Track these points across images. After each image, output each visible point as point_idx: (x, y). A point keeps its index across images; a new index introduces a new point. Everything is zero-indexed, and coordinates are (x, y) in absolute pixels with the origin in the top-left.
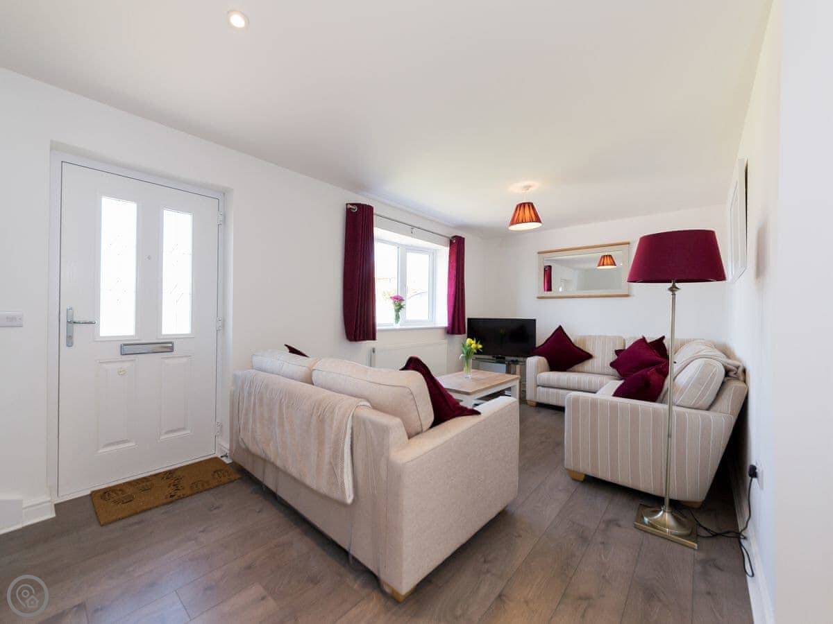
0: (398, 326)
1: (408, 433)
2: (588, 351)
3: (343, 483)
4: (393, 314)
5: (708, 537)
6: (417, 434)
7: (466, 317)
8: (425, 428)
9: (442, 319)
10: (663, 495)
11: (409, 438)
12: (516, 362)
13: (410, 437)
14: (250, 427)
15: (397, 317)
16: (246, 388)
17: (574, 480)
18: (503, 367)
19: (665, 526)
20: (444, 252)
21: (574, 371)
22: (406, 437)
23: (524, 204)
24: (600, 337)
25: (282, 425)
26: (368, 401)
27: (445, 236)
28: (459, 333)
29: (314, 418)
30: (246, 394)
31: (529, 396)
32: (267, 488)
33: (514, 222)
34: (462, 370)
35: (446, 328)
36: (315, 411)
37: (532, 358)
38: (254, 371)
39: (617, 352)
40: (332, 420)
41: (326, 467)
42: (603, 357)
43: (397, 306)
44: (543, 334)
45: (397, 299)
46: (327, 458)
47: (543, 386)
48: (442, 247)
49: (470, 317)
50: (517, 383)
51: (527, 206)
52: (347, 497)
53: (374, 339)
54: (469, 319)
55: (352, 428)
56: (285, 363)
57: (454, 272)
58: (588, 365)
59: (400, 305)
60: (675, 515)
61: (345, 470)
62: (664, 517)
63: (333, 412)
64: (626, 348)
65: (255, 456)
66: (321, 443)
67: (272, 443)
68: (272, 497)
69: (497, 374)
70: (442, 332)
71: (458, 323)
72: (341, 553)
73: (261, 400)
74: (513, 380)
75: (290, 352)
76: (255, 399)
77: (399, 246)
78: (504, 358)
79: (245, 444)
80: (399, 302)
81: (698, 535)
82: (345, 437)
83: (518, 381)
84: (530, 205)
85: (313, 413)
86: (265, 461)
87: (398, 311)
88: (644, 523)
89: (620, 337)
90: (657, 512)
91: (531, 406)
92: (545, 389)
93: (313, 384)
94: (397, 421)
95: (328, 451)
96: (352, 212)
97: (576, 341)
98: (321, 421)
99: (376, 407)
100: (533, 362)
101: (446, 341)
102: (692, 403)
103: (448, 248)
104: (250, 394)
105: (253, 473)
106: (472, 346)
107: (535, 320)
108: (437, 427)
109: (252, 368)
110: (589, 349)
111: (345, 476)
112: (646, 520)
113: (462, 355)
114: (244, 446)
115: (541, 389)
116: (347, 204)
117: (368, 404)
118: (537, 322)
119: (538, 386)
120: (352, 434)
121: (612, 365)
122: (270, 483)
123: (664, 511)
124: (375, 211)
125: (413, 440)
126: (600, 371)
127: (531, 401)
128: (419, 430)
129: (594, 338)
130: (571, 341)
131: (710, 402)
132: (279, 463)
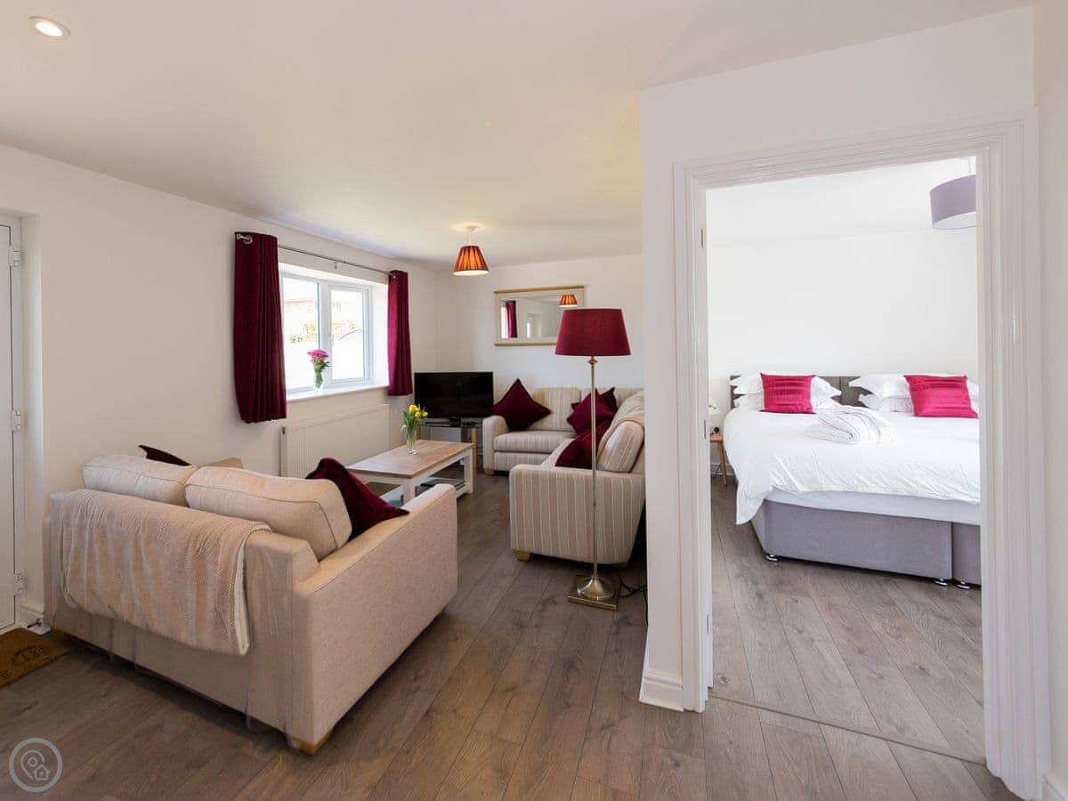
0: (320, 392)
1: (317, 557)
2: (545, 406)
3: (234, 632)
4: (313, 375)
5: (628, 596)
6: (332, 552)
7: (413, 372)
8: (339, 545)
9: (382, 377)
10: (592, 561)
11: (319, 561)
12: (472, 425)
13: (320, 558)
14: (85, 577)
15: (319, 380)
16: (75, 521)
17: (521, 560)
18: (458, 430)
19: (595, 594)
20: (382, 291)
21: (533, 430)
22: (316, 561)
23: (469, 247)
24: (558, 389)
25: (139, 566)
26: (267, 523)
27: (383, 272)
28: (404, 393)
29: (190, 554)
30: (74, 530)
31: (487, 464)
32: (117, 657)
33: (459, 267)
34: (405, 443)
35: (388, 387)
36: (191, 545)
37: (490, 418)
38: (87, 491)
39: (574, 406)
40: (216, 554)
41: (209, 615)
42: (561, 411)
43: (318, 364)
44: (501, 388)
45: (318, 355)
46: (211, 605)
47: (501, 451)
48: (377, 284)
49: (417, 371)
50: (470, 453)
51: (471, 250)
52: (241, 647)
53: (283, 415)
54: (416, 375)
55: (245, 562)
56: (142, 477)
57: (395, 316)
58: (548, 422)
59: (322, 362)
60: (603, 579)
61: (237, 614)
62: (594, 585)
63: (217, 544)
64: (583, 399)
65: (92, 618)
66: (200, 584)
67: (123, 596)
68: (128, 669)
69: (449, 443)
70: (380, 396)
71: (402, 380)
72: (234, 719)
73: (103, 534)
74: (465, 450)
75: (149, 457)
76: (91, 535)
77: (318, 282)
78: (460, 420)
79: (74, 601)
80: (321, 360)
81: (620, 596)
82: (234, 575)
83: (471, 450)
84: (476, 249)
85: (188, 547)
86: (113, 622)
87: (319, 371)
88: (576, 595)
89: (577, 389)
90: (589, 581)
91: (489, 475)
92: (503, 454)
93: (188, 506)
94: (304, 544)
95: (211, 596)
96: (243, 244)
97: (534, 396)
98: (200, 556)
99: (276, 530)
100: (490, 423)
101: (386, 405)
102: (617, 468)
103: (387, 286)
104: (81, 528)
105: (91, 642)
106: (416, 415)
107: (491, 374)
108: (356, 539)
109: (85, 486)
110: (548, 404)
111: (237, 622)
112: (579, 591)
113: (405, 426)
114: (74, 606)
115: (498, 454)
116: (236, 233)
117: (267, 527)
118: (494, 375)
119: (495, 451)
120: (245, 569)
121: (569, 420)
122: (122, 650)
123: (594, 579)
124: (278, 243)
125: (324, 562)
126: (558, 427)
127: (488, 470)
128: (333, 547)
129: (553, 389)
130: (528, 395)
131: (630, 466)
132: (136, 621)
